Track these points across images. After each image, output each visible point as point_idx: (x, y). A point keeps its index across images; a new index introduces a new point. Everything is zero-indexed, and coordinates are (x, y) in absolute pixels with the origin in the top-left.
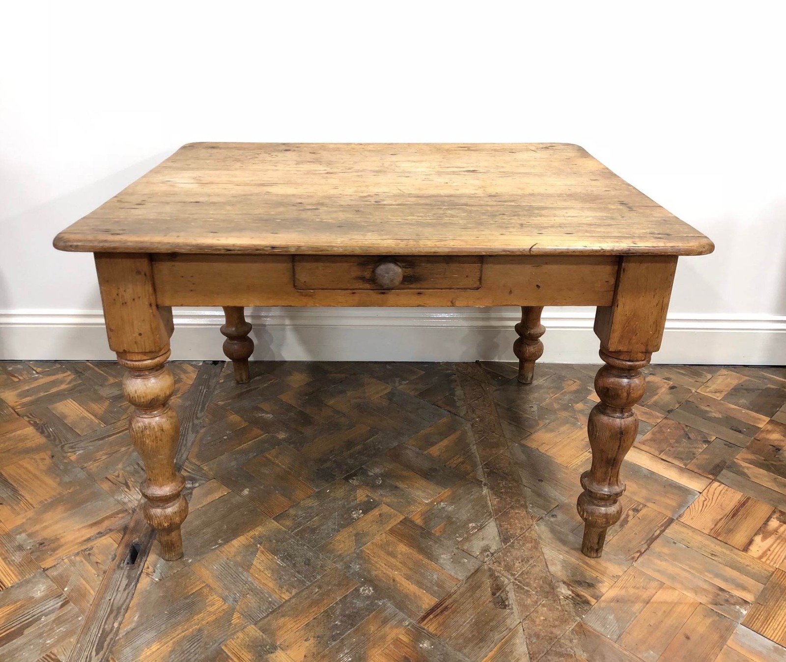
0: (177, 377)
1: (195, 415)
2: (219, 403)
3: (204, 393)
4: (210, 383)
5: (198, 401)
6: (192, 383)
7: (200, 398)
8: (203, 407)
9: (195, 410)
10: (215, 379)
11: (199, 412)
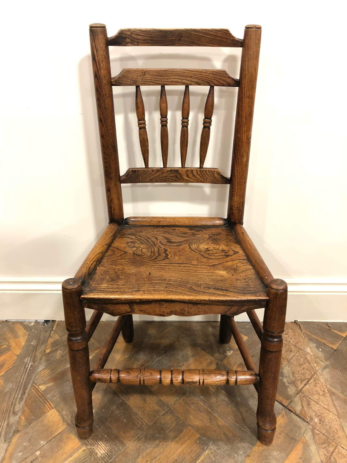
0: (7, 343)
1: (13, 406)
2: (40, 387)
3: (28, 368)
4: (37, 353)
5: (20, 381)
6: (19, 353)
7: (23, 376)
8: (24, 393)
9: (14, 399)
10: (43, 346)
11: (17, 402)
